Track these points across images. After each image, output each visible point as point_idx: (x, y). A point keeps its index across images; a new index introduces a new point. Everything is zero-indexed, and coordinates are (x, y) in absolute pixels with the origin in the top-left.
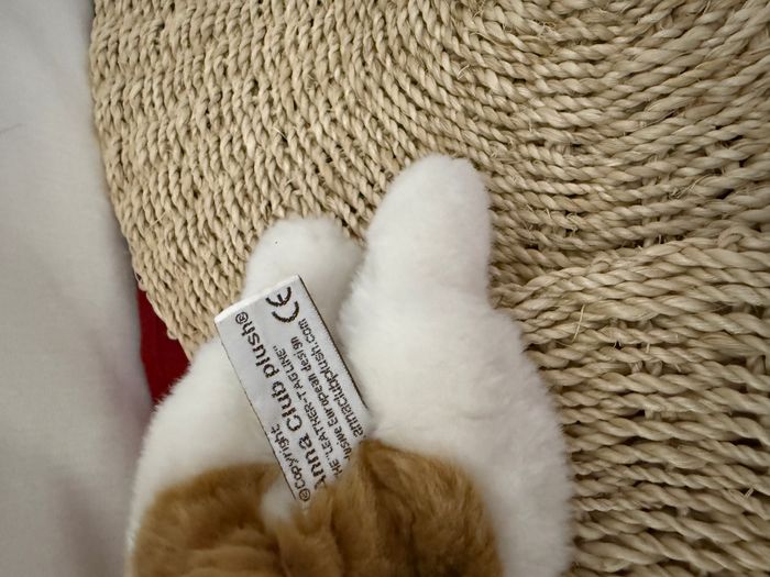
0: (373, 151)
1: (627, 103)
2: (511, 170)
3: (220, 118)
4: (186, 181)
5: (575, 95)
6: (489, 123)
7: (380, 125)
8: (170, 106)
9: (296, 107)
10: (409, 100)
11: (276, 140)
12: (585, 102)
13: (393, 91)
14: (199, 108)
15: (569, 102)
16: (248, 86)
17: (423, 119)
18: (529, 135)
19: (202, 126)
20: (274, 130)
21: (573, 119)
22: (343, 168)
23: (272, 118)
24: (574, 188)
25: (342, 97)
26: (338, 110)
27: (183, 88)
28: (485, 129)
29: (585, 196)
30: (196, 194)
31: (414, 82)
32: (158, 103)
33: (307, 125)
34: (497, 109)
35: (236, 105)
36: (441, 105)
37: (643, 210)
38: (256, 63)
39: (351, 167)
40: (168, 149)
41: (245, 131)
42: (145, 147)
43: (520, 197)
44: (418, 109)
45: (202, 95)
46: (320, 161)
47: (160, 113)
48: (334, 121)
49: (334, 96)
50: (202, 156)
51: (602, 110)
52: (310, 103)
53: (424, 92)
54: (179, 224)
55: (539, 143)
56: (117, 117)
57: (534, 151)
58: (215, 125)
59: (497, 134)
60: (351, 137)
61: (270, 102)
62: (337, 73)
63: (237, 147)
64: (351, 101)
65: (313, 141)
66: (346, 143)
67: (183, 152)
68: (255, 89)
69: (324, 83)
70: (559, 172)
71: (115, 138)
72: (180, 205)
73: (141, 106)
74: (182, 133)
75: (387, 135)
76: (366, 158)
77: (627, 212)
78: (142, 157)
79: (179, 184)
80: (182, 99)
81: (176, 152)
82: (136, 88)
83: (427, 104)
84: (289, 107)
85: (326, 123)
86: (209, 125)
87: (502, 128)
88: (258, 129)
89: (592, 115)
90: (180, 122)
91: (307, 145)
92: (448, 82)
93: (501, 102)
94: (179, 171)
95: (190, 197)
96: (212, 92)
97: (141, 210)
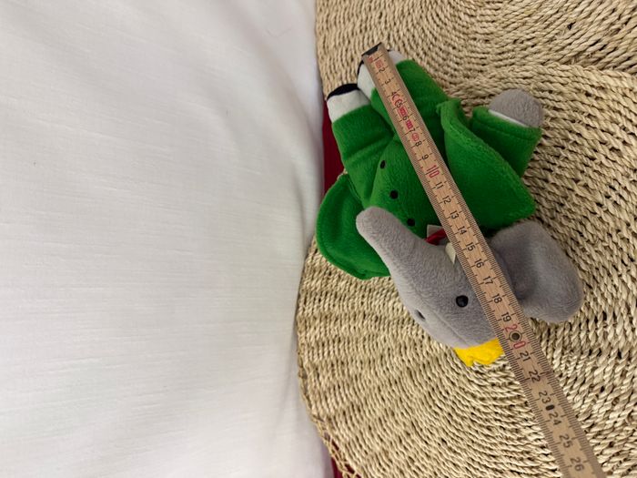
0: (420, 42)
1: (503, 25)
2: (464, 49)
3: (366, 28)
4: (349, 54)
5: (487, 22)
6: (460, 32)
7: (424, 31)
8: (347, 22)
9: (395, 24)
10: (435, 22)
11: (386, 37)
12: (490, 24)
13: (430, 18)
14: (358, 24)
15: (485, 24)
16: (378, 15)
17: (439, 30)
18: (472, 36)
19: (358, 31)
20: (386, 33)
21: (486, 31)
22: (408, 48)
23: (386, 28)
24: (483, 56)
25: (412, 20)
26: (410, 25)
27: (353, 15)
28: (458, 33)
29: (485, 58)
30: (352, 60)
31: (438, 15)
32: (342, 21)
33: (398, 31)
34: (463, 26)
35: (372, 23)
36: (446, 24)
37: (501, 63)
38: (382, 6)
39: (411, 48)
40: (344, 41)
41: (375, 33)
42: (335, 40)
43: (465, 59)
44: (438, 26)
45: (360, 18)
46: (401, 45)
47: (342, 26)
48: (408, 30)
49: (409, 20)
50: (357, 44)
51: (496, 27)
52: (401, 22)
53: (440, 19)
54: (344, 72)
55: (475, 39)
56: (325, 28)
57: (472, 42)
58: (363, 31)
59: (461, 35)
60: (413, 36)
61: (386, 21)
62: (411, 11)
63: (371, 40)
64: (415, 22)
65: (399, 38)
66: (411, 38)
67: (349, 42)
68: (380, 17)
69: (407, 14)
70: (479, 50)
71: (323, 36)
72: (346, 64)
73: (335, 23)
74: (350, 34)
75: (426, 36)
76: (417, 45)
77: (496, 64)
78: (333, 44)
79: (346, 55)
80: (352, 20)
81: (347, 42)
82: (334, 15)
83: (440, 23)
84: (392, 24)
85: (405, 30)
86: (361, 31)
87: (464, 33)
88: (379, 33)
89: (492, 29)
90: (350, 29)
91: (397, 39)
92: (449, 16)
93: (465, 24)
94: (347, 50)
95: (350, 61)
96: (364, 17)
97: (330, 67)
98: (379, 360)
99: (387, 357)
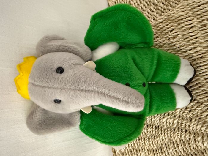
98: (160, 151)
99: (165, 149)
